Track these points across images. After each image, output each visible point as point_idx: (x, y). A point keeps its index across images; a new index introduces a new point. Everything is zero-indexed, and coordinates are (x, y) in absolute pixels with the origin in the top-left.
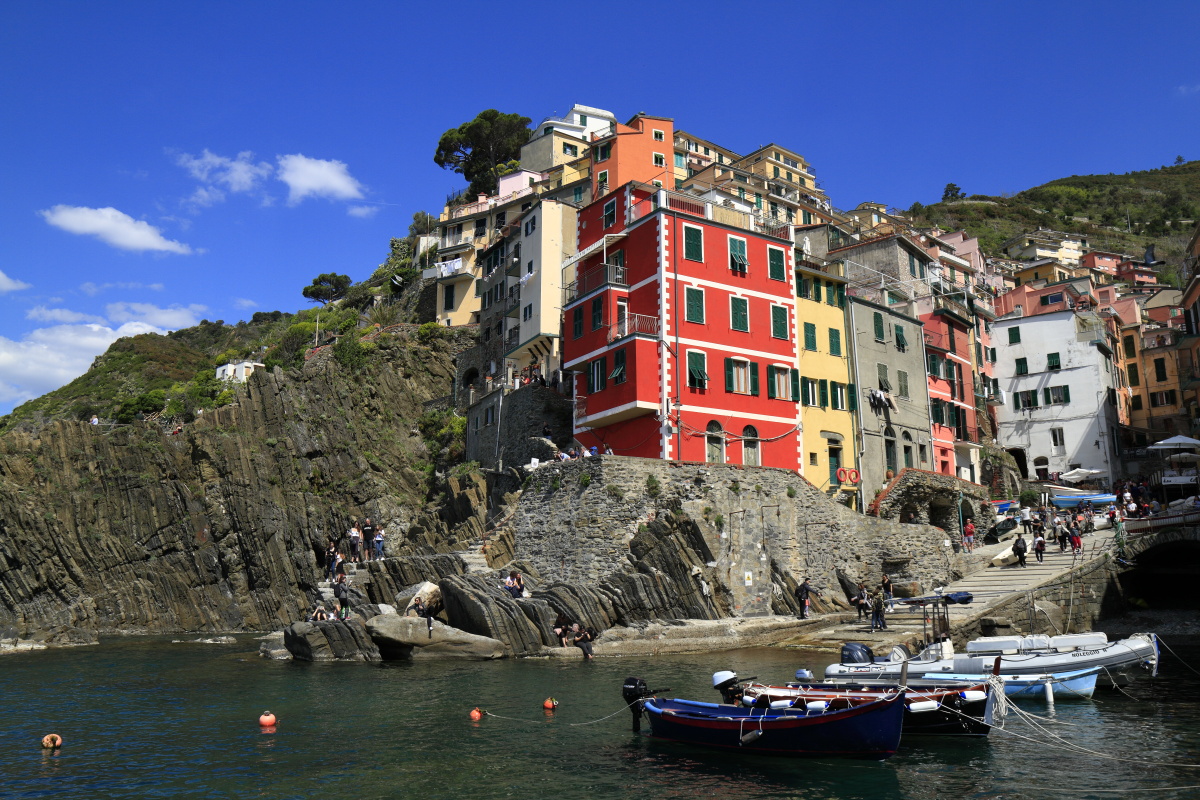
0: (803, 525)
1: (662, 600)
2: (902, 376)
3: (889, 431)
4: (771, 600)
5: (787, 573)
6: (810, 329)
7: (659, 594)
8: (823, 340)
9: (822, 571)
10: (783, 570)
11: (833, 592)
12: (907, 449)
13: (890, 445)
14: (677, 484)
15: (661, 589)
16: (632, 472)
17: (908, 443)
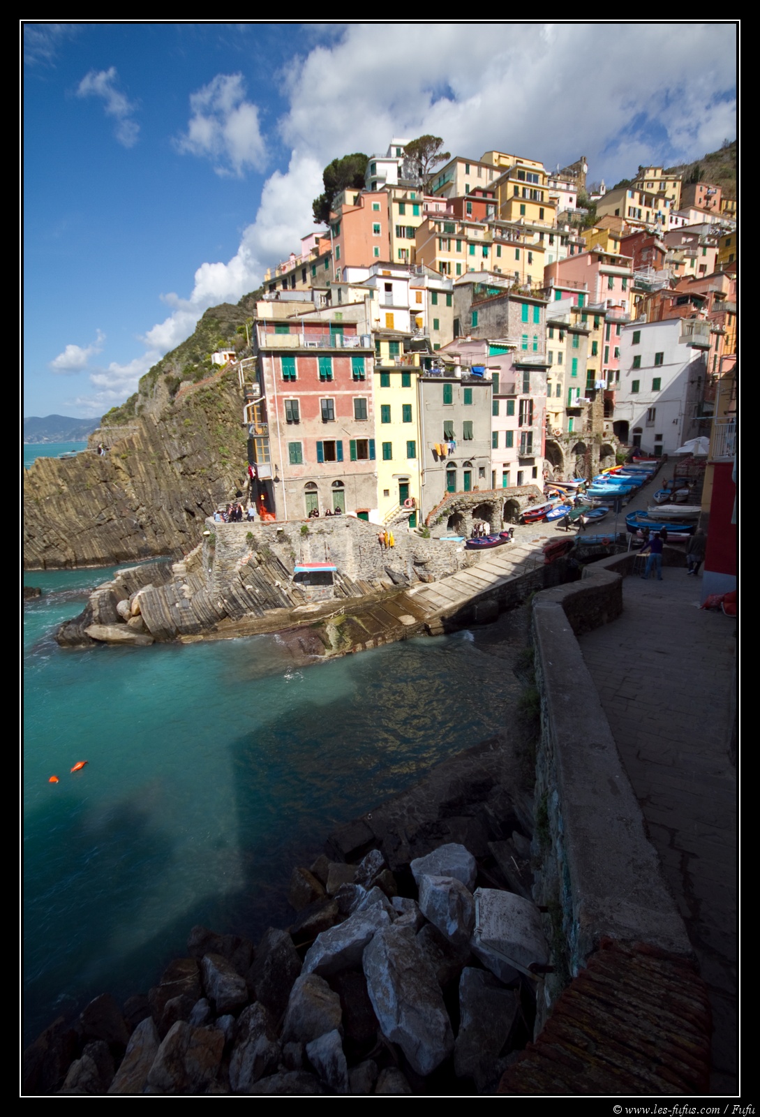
0: (357, 546)
1: (254, 603)
2: (468, 425)
3: (452, 464)
4: (333, 591)
5: (344, 575)
6: (386, 410)
7: (252, 600)
8: (396, 414)
9: (373, 569)
10: (342, 574)
11: (381, 580)
12: (467, 473)
13: (451, 475)
14: (267, 535)
15: (252, 597)
16: (236, 533)
17: (467, 469)
